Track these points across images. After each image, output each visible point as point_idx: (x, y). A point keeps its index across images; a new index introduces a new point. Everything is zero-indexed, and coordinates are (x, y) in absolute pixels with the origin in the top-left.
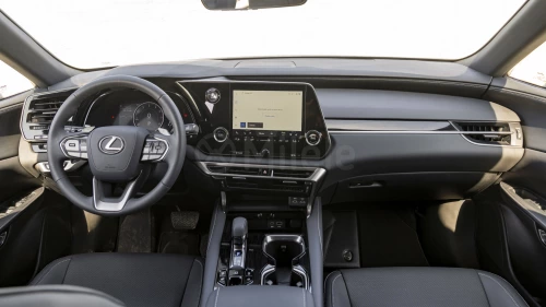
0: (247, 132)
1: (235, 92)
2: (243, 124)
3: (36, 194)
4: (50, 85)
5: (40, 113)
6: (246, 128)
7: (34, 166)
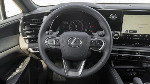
0: (128, 34)
1: (124, 15)
2: (127, 31)
3: (27, 60)
4: (30, 11)
5: (29, 24)
6: (128, 33)
7: (27, 50)
